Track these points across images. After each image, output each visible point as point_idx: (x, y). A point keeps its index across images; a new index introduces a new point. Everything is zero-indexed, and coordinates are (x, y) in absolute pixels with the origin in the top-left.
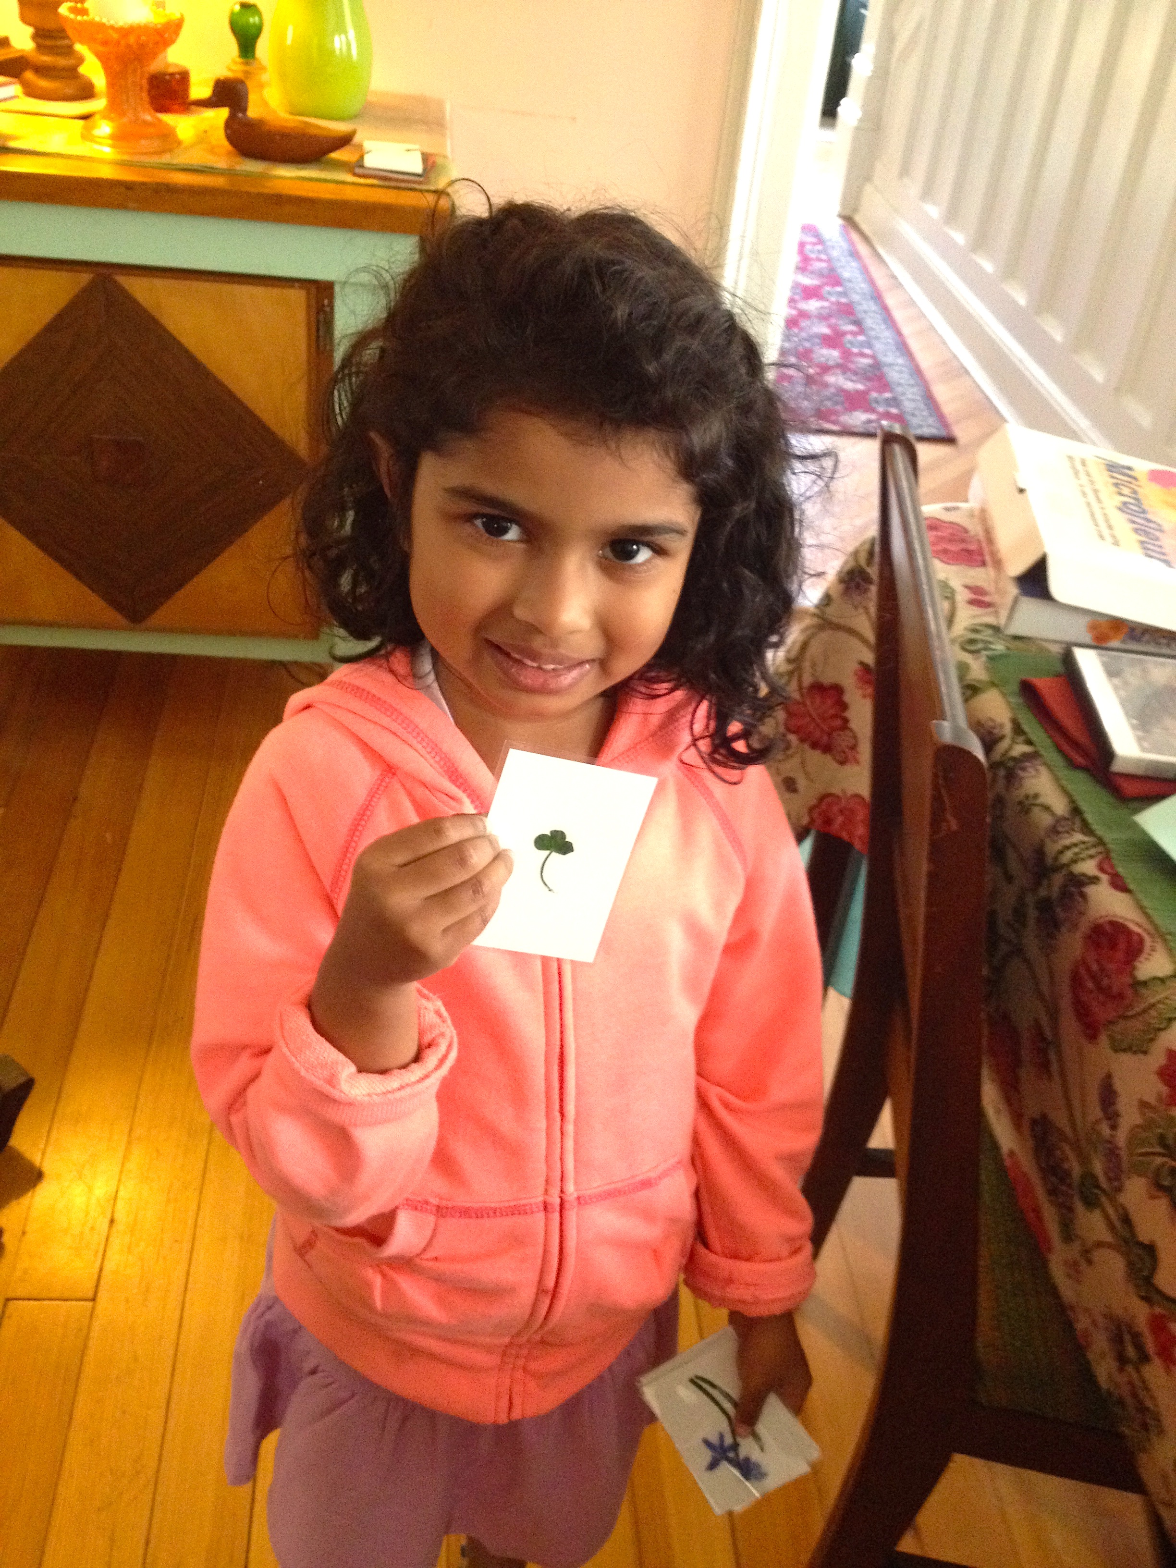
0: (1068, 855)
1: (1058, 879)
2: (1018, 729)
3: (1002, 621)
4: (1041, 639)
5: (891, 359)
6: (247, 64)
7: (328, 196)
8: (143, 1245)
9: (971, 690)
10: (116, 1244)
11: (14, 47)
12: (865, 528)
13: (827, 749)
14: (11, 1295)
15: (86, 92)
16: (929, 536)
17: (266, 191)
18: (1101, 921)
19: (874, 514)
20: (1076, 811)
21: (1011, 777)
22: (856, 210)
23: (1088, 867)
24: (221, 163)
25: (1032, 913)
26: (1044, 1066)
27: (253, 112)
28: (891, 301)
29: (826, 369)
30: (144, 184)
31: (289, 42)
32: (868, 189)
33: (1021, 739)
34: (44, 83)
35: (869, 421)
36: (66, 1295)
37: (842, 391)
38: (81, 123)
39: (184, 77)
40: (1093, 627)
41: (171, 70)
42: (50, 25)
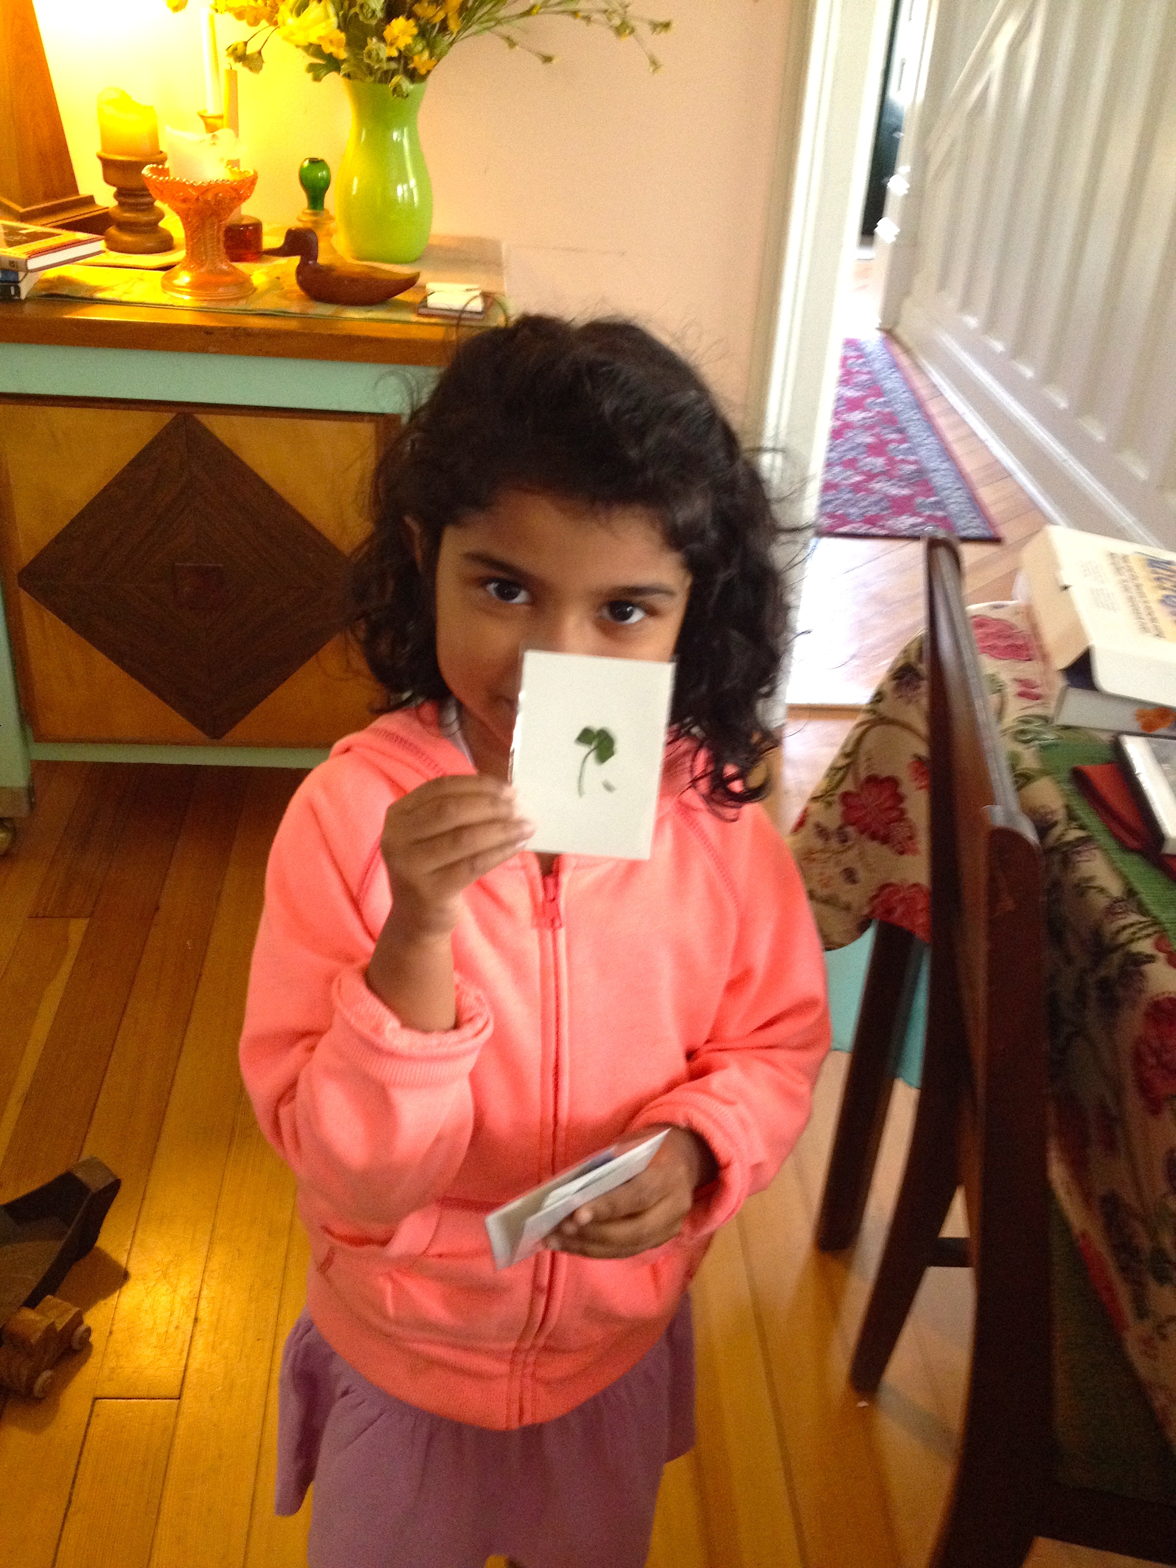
0: (1124, 936)
1: (1117, 958)
2: (1071, 817)
3: (1050, 711)
4: (1092, 729)
5: (934, 463)
6: (315, 214)
7: (395, 336)
8: (226, 1344)
9: (1023, 779)
10: (200, 1343)
11: (99, 206)
12: (914, 627)
13: (885, 840)
14: (98, 1393)
15: (166, 245)
16: (977, 633)
17: (336, 332)
18: (1161, 998)
19: (921, 614)
20: (1131, 893)
21: (1067, 862)
22: (896, 323)
23: (1145, 946)
24: (295, 308)
25: (1093, 993)
26: (1110, 1145)
27: (323, 259)
28: (933, 408)
29: (871, 476)
30: (222, 328)
31: (354, 192)
32: (908, 303)
33: (1073, 825)
34: (127, 238)
35: (914, 526)
36: (152, 1394)
37: (886, 496)
38: (163, 273)
39: (257, 228)
40: (1140, 716)
41: (244, 222)
42: (133, 183)
